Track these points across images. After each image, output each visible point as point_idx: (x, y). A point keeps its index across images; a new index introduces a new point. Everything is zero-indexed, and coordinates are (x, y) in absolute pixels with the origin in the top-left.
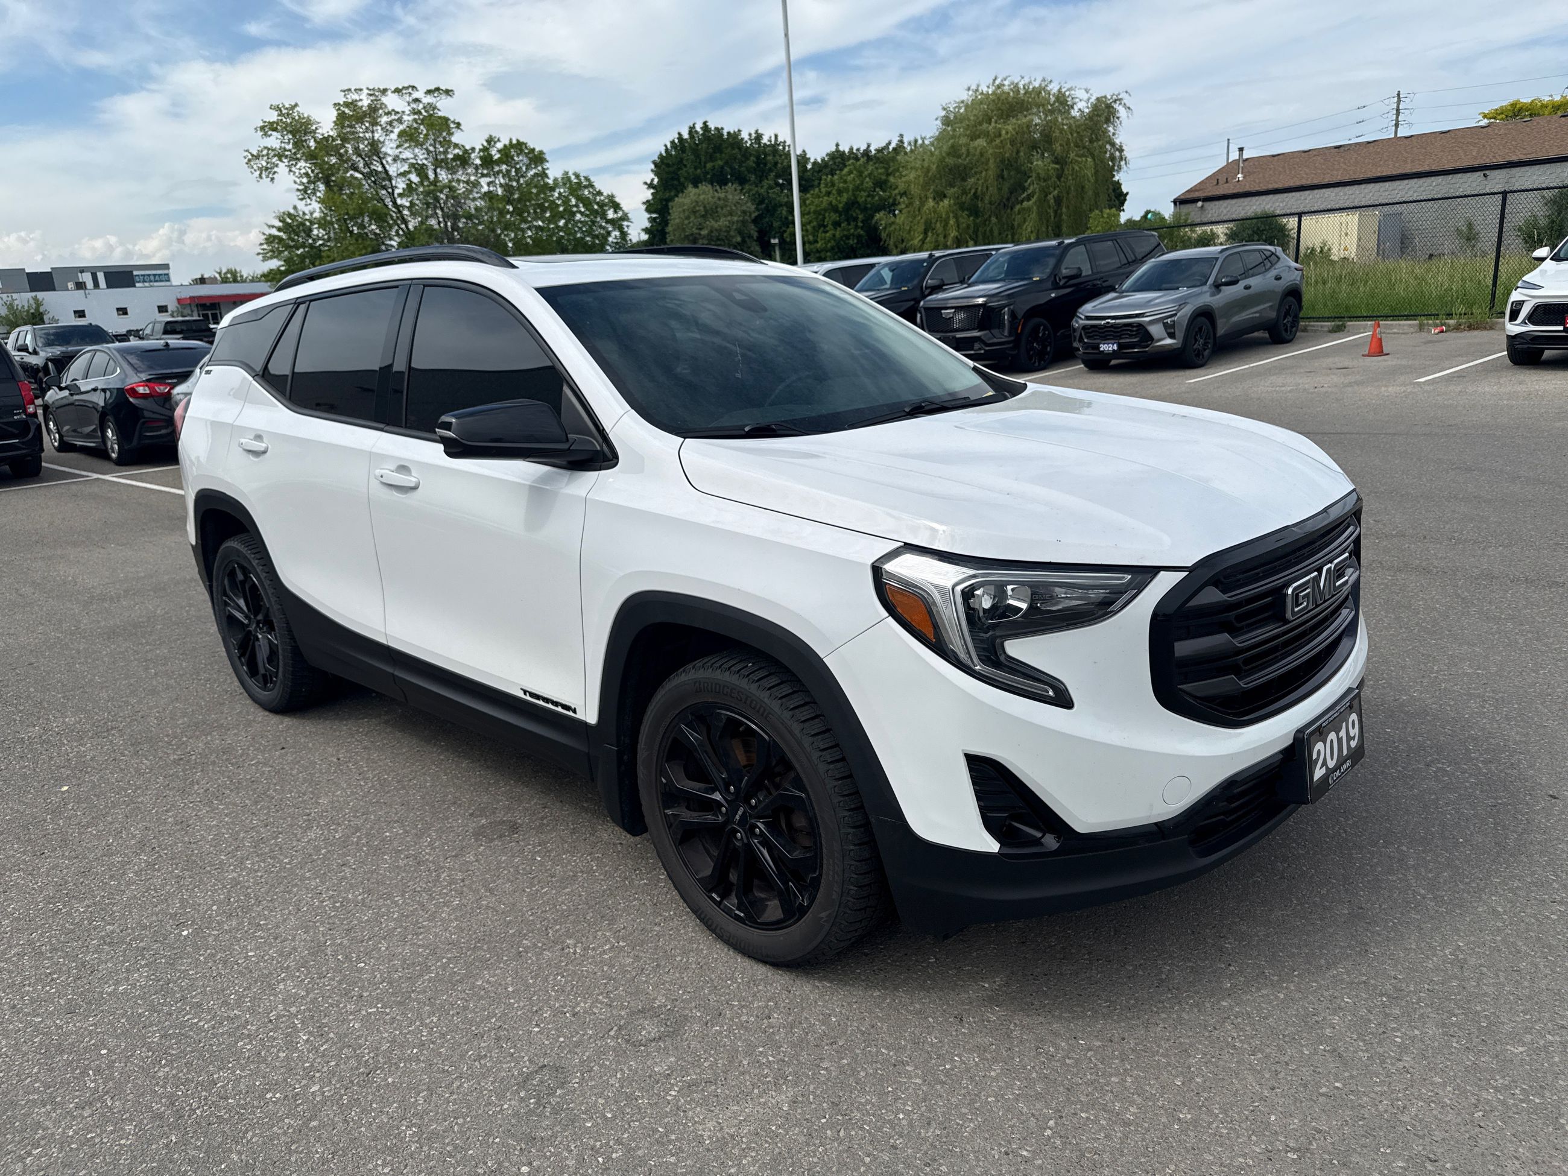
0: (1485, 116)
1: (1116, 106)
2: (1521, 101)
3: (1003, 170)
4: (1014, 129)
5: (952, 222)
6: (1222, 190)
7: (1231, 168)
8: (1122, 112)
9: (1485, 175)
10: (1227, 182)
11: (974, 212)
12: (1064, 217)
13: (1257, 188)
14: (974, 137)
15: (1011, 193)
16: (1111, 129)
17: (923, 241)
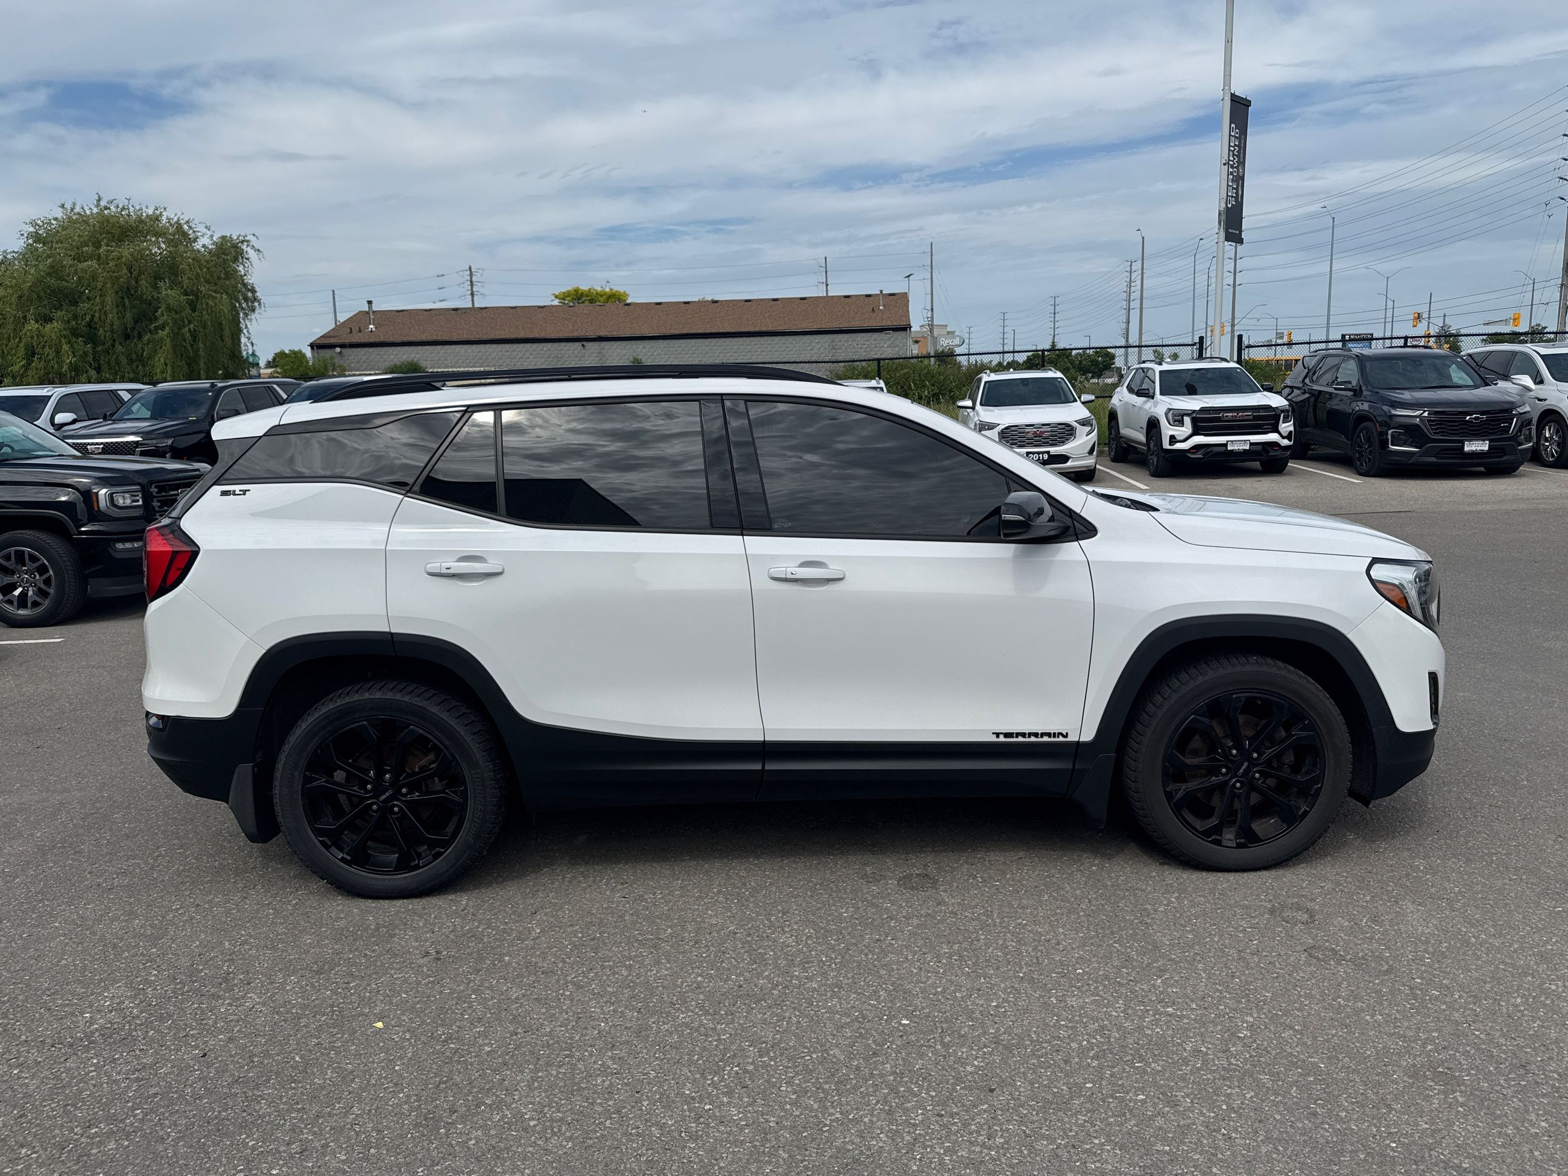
0: (556, 297)
1: (244, 247)
2: (581, 288)
3: (123, 298)
4: (132, 255)
5: (65, 347)
6: (357, 338)
7: (363, 317)
8: (251, 253)
9: (583, 345)
10: (360, 331)
11: (92, 338)
12: (201, 352)
13: (392, 340)
14: (79, 258)
15: (136, 322)
16: (241, 268)
17: (26, 367)
